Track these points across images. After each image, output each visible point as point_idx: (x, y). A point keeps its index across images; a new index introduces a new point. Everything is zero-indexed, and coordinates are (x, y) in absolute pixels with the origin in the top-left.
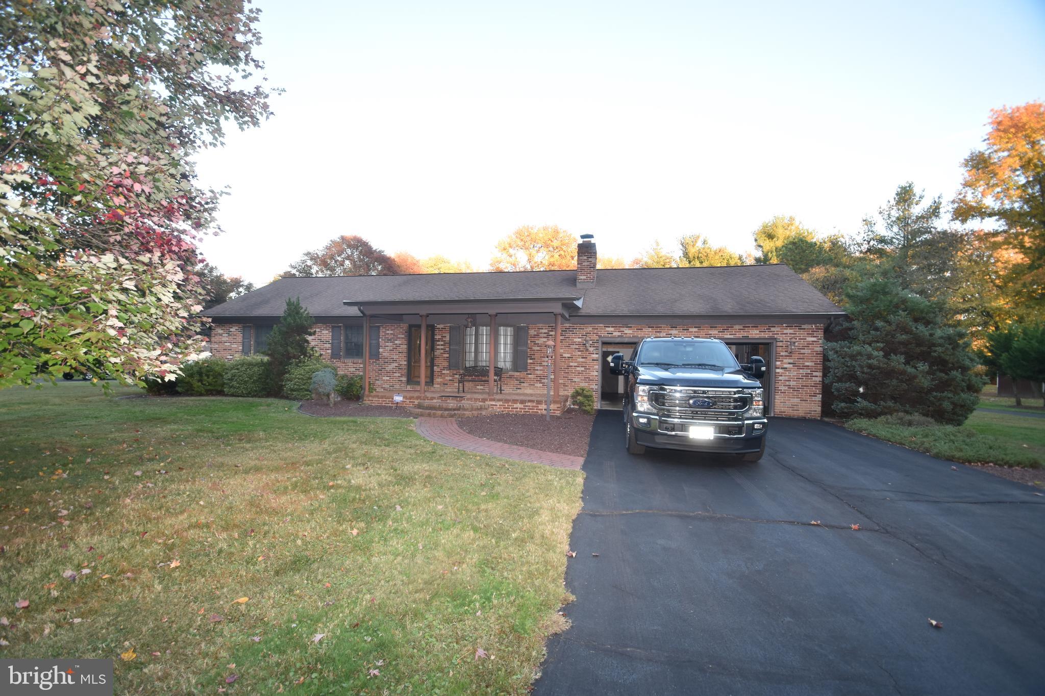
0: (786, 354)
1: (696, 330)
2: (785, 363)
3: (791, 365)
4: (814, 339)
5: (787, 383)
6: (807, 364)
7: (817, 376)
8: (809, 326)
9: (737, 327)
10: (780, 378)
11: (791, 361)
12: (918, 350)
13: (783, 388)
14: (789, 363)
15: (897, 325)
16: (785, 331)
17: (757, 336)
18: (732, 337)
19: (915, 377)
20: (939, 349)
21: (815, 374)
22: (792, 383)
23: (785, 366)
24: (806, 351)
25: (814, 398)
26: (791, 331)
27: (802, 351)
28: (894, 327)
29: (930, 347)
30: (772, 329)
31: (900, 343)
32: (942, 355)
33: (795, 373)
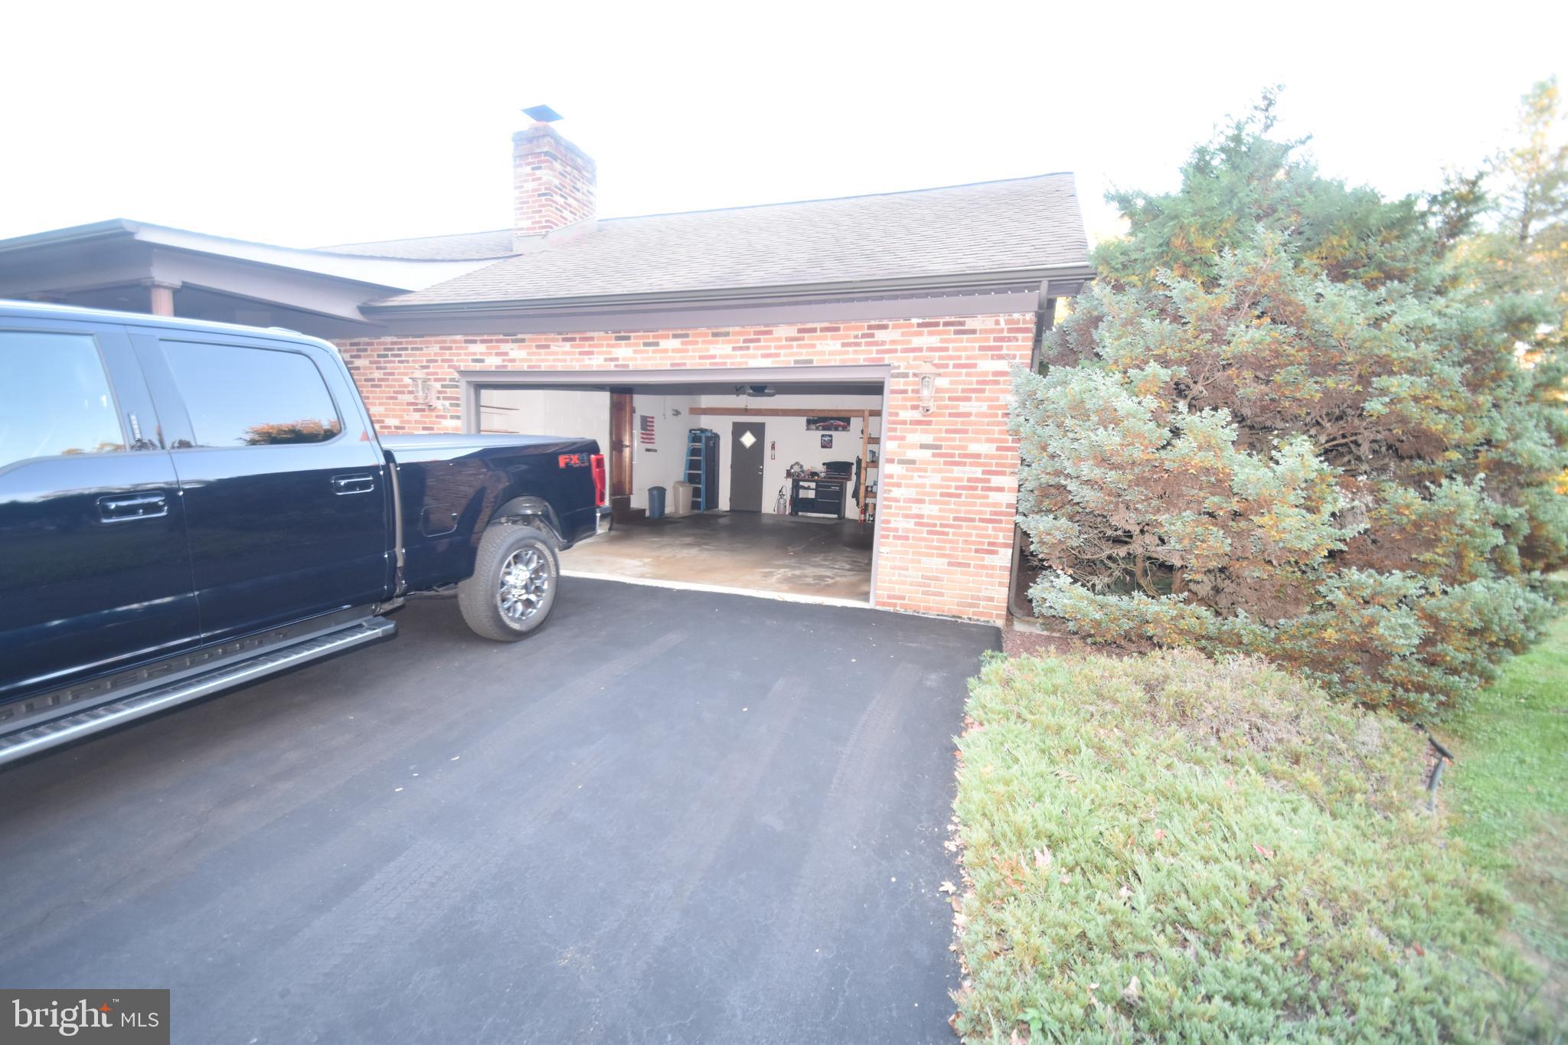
0: (917, 415)
1: (675, 343)
2: (912, 446)
3: (928, 453)
4: (1002, 365)
5: (915, 509)
6: (974, 448)
7: (1000, 489)
8: (989, 323)
9: (782, 331)
10: (896, 493)
11: (928, 439)
12: (1311, 389)
13: (901, 524)
14: (923, 446)
15: (1241, 292)
16: (916, 342)
17: (836, 361)
18: (767, 363)
19: (1262, 505)
20: (1400, 384)
21: (996, 481)
22: (929, 510)
23: (911, 454)
24: (974, 406)
25: (988, 559)
26: (934, 341)
27: (964, 407)
28: (1225, 298)
29: (1364, 380)
30: (880, 335)
31: (1241, 361)
32: (1413, 410)
33: (936, 479)
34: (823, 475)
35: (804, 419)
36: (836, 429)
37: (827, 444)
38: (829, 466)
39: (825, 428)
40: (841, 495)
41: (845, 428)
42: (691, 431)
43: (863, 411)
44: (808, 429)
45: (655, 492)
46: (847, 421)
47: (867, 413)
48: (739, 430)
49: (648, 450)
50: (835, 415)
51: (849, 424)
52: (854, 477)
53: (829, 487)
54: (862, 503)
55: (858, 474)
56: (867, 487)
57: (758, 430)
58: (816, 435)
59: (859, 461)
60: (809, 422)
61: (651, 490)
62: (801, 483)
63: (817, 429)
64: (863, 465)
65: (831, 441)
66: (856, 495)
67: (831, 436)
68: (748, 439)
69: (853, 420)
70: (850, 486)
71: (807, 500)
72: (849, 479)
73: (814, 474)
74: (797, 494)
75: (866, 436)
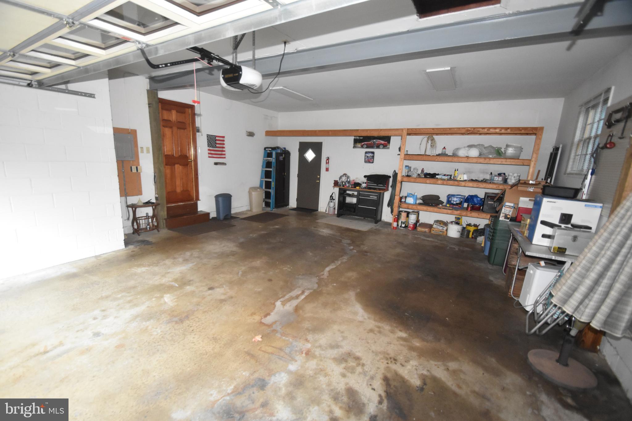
34: (364, 185)
35: (352, 139)
36: (378, 147)
37: (370, 159)
38: (370, 178)
39: (368, 147)
40: (378, 203)
41: (385, 146)
42: (265, 149)
43: (402, 130)
44: (354, 147)
45: (220, 199)
46: (387, 139)
47: (405, 132)
48: (304, 148)
49: (216, 164)
50: (375, 134)
51: (389, 142)
52: (390, 189)
53: (369, 196)
54: (396, 210)
55: (394, 186)
56: (401, 198)
57: (317, 148)
58: (361, 152)
59: (395, 175)
60: (356, 141)
61: (217, 197)
62: (348, 192)
63: (362, 147)
64: (399, 178)
65: (373, 157)
66: (390, 204)
67: (373, 153)
68: (310, 155)
69: (393, 139)
70: (387, 196)
71: (351, 205)
72: (387, 190)
73: (357, 184)
74: (344, 199)
75: (403, 153)
